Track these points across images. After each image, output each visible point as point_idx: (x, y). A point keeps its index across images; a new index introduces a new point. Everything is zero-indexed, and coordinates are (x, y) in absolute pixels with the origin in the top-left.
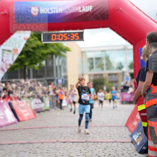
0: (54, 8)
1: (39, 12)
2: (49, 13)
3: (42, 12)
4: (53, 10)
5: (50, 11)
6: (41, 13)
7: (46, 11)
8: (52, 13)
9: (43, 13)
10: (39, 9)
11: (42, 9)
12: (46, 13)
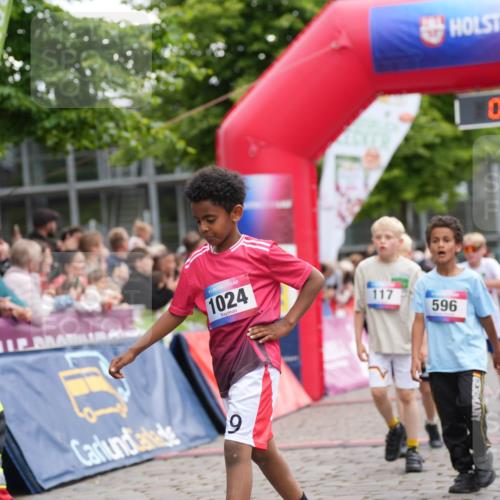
0: (495, 16)
1: (447, 32)
2: (478, 32)
3: (456, 32)
4: (492, 21)
5: (482, 26)
6: (453, 34)
7: (468, 26)
8: (488, 30)
9: (460, 34)
10: (446, 22)
11: (456, 23)
12: (468, 33)
